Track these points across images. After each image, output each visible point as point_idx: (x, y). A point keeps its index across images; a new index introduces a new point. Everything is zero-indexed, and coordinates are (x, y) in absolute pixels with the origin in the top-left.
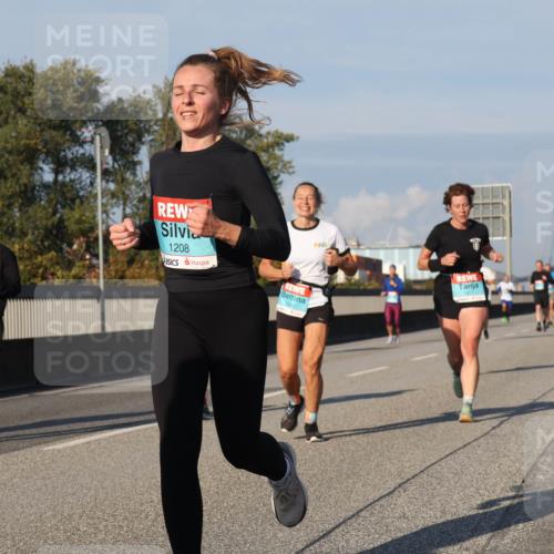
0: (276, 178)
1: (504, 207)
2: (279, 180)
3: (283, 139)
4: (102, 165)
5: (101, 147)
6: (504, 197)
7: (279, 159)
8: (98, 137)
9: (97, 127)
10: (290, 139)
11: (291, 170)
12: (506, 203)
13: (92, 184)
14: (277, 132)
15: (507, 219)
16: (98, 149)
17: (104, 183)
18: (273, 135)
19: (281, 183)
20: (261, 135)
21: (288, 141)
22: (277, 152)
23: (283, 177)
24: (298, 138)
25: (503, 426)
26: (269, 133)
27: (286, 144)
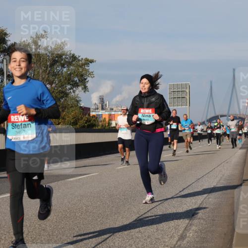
0: (86, 79)
1: (186, 93)
2: (87, 80)
3: (89, 62)
4: (6, 73)
5: (6, 65)
6: (186, 88)
7: (87, 71)
8: (5, 60)
9: (5, 55)
10: (92, 61)
11: (92, 76)
12: (188, 91)
13: (2, 81)
14: (86, 58)
15: (188, 98)
16: (5, 66)
17: (8, 81)
18: (85, 60)
19: (88, 82)
20: (79, 60)
21: (91, 63)
22: (87, 68)
23: (89, 79)
24: (95, 61)
25: (184, 191)
26: (82, 59)
27: (90, 64)
